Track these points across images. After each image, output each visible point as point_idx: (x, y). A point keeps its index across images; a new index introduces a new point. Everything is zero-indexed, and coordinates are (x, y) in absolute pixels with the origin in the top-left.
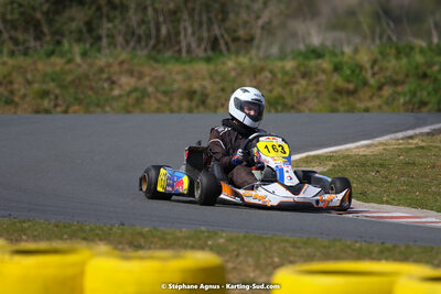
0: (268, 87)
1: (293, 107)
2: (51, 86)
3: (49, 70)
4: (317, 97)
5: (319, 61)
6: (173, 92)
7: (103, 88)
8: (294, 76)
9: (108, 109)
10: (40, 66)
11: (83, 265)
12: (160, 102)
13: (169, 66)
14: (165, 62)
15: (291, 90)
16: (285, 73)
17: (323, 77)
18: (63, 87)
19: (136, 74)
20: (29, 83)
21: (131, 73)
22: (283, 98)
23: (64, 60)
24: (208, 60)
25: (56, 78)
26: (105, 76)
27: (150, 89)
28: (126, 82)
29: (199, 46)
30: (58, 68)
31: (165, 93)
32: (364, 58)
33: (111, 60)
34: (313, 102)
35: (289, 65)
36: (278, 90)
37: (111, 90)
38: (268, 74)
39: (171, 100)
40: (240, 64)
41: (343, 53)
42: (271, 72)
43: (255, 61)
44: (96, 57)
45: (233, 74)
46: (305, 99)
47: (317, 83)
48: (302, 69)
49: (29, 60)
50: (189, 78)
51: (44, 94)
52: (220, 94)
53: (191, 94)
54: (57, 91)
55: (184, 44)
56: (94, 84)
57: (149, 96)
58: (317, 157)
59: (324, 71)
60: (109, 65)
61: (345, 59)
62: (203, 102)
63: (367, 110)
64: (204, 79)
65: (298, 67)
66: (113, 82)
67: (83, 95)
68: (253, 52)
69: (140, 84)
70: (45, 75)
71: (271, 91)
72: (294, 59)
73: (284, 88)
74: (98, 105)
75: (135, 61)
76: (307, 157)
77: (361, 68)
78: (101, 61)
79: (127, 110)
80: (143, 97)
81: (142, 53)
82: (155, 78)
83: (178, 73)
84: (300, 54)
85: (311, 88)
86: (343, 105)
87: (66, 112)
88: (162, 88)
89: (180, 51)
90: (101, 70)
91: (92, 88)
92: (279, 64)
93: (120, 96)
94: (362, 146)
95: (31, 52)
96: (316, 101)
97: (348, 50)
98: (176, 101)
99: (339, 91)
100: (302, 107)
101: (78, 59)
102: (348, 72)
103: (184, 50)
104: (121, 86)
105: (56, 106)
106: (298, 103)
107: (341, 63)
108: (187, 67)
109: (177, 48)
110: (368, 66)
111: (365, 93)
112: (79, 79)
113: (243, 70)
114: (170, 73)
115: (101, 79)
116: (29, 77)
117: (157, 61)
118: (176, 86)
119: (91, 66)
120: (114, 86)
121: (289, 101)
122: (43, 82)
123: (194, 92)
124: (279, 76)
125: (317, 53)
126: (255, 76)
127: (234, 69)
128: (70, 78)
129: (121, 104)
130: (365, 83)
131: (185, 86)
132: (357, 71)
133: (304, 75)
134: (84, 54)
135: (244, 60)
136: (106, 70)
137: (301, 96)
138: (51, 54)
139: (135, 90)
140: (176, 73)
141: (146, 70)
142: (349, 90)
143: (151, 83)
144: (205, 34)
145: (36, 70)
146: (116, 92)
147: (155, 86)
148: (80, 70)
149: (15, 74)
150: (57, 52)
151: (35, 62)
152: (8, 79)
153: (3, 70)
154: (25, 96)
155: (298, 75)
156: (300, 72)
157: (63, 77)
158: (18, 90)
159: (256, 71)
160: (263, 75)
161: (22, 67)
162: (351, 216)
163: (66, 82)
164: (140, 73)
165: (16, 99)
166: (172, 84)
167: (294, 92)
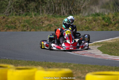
0: (85, 24)
1: (91, 29)
2: (26, 24)
3: (26, 19)
4: (98, 26)
5: (99, 17)
6: (59, 25)
7: (40, 24)
8: (92, 21)
9: (42, 30)
10: (23, 18)
11: (34, 72)
12: (56, 28)
13: (58, 18)
14: (57, 17)
16: (89, 20)
17: (100, 21)
18: (29, 24)
19: (49, 20)
20: (20, 23)
21: (48, 20)
22: (89, 27)
23: (30, 17)
25: (27, 21)
26: (41, 21)
27: (53, 25)
28: (47, 23)
29: (66, 13)
30: (28, 19)
31: (57, 26)
32: (111, 16)
33: (42, 17)
34: (97, 28)
35: (91, 18)
36: (87, 25)
37: (43, 25)
38: (85, 21)
40: (77, 18)
41: (105, 15)
42: (86, 20)
43: (81, 17)
44: (38, 16)
46: (95, 27)
47: (98, 23)
48: (94, 19)
49: (20, 17)
51: (25, 26)
54: (28, 25)
55: (62, 12)
56: (38, 23)
58: (98, 43)
59: (100, 20)
60: (42, 18)
61: (106, 16)
63: (111, 30)
65: (93, 18)
66: (43, 23)
67: (35, 26)
68: (81, 14)
69: (50, 23)
70: (25, 21)
71: (86, 25)
72: (92, 16)
73: (89, 24)
74: (39, 29)
75: (49, 17)
76: (95, 43)
77: (110, 19)
78: (40, 17)
79: (46, 30)
80: (51, 27)
81: (51, 15)
82: (55, 21)
83: (61, 20)
84: (93, 15)
85: (96, 24)
86: (105, 29)
87: (30, 31)
88: (57, 24)
89: (61, 14)
90: (40, 20)
91: (37, 25)
92: (88, 18)
93: (45, 26)
94: (110, 40)
95: (21, 14)
96: (98, 28)
97: (106, 14)
99: (104, 25)
100: (94, 29)
101: (34, 17)
102: (107, 20)
103: (62, 14)
104: (45, 24)
105: (27, 29)
106: (93, 28)
107: (104, 17)
109: (60, 13)
110: (112, 18)
111: (111, 26)
112: (34, 22)
113: (78, 19)
114: (58, 20)
115: (39, 22)
116: (20, 21)
117: (55, 17)
120: (43, 24)
121: (90, 28)
122: (24, 23)
124: (88, 21)
125: (98, 15)
126: (81, 21)
128: (31, 22)
129: (45, 29)
130: (111, 23)
132: (109, 20)
133: (94, 21)
134: (35, 15)
135: (78, 17)
136: (41, 19)
137: (94, 26)
138: (26, 15)
139: (49, 25)
141: (52, 19)
142: (107, 25)
143: (53, 23)
144: (68, 10)
145: (22, 19)
146: (44, 25)
147: (54, 24)
148: (34, 19)
149: (16, 21)
150: (28, 14)
151: (22, 17)
152: (15, 22)
153: (13, 20)
154: (19, 27)
155: (93, 21)
156: (94, 20)
157: (30, 21)
158: (18, 25)
159: (82, 20)
160: (83, 21)
161: (18, 19)
162: (107, 59)
163: (30, 23)
164: (50, 20)
165: (17, 27)
166: (59, 23)
167: (92, 25)
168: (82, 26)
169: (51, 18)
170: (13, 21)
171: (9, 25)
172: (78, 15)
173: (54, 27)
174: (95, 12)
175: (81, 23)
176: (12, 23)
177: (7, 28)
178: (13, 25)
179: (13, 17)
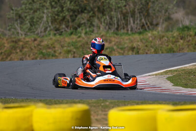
0: (166, 44)
2: (72, 48)
3: (70, 41)
4: (188, 47)
6: (125, 48)
8: (177, 39)
10: (67, 39)
12: (119, 53)
13: (123, 37)
14: (121, 35)
15: (176, 45)
16: (174, 37)
17: (190, 38)
18: (76, 48)
19: (108, 41)
20: (62, 47)
21: (106, 40)
22: (173, 49)
23: (77, 36)
24: (140, 33)
25: (73, 44)
27: (115, 47)
29: (136, 28)
30: (74, 40)
31: (121, 49)
33: (97, 35)
34: (186, 50)
35: (176, 34)
36: (171, 45)
38: (166, 38)
39: (124, 52)
40: (154, 34)
42: (167, 37)
43: (160, 33)
44: (91, 34)
45: (151, 39)
46: (183, 49)
47: (188, 41)
49: (62, 37)
50: (132, 41)
52: (145, 48)
53: (133, 49)
54: (74, 50)
55: (129, 27)
57: (114, 50)
58: (171, 71)
62: (138, 52)
64: (138, 42)
65: (180, 34)
67: (86, 51)
68: (160, 29)
69: (110, 45)
70: (69, 43)
71: (168, 46)
72: (177, 31)
73: (173, 44)
75: (108, 35)
76: (166, 71)
78: (93, 36)
81: (111, 31)
82: (117, 42)
83: (127, 40)
84: (180, 29)
85: (185, 44)
88: (121, 47)
89: (128, 30)
92: (170, 33)
95: (63, 33)
96: (188, 49)
98: (126, 52)
100: (181, 52)
101: (83, 35)
103: (130, 29)
105: (74, 57)
106: (180, 50)
108: (130, 37)
112: (83, 44)
113: (155, 37)
114: (123, 39)
117: (117, 34)
118: (126, 45)
119: (89, 38)
121: (175, 49)
122: (69, 47)
123: (134, 48)
124: (171, 39)
125: (187, 28)
126: (160, 39)
127: (151, 37)
128: (80, 44)
131: (130, 45)
133: (182, 38)
134: (86, 33)
137: (181, 47)
138: (72, 33)
139: (109, 48)
140: (126, 40)
141: (113, 39)
143: (115, 44)
145: (65, 41)
147: (117, 46)
148: (84, 41)
149: (56, 44)
150: (74, 33)
151: (64, 38)
152: (53, 46)
153: (50, 42)
154: (60, 53)
155: (179, 38)
156: (180, 36)
157: (77, 44)
158: (58, 50)
159: (161, 37)
160: (164, 39)
161: (58, 40)
162: (178, 94)
163: (78, 46)
164: (110, 40)
165: (57, 54)
166: (124, 45)
167: (178, 45)
168: (161, 47)
169: (110, 37)
170: (50, 45)
171: (44, 51)
172: (156, 31)
173: (117, 51)
174: (183, 23)
175: (160, 42)
176: (49, 48)
177: (41, 55)
178: (50, 50)
179: (49, 38)
